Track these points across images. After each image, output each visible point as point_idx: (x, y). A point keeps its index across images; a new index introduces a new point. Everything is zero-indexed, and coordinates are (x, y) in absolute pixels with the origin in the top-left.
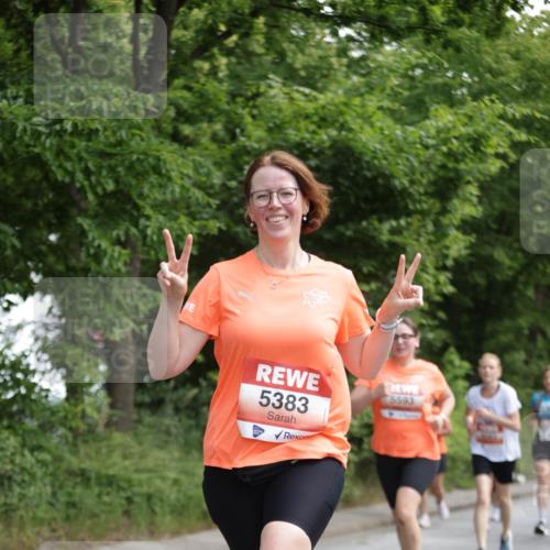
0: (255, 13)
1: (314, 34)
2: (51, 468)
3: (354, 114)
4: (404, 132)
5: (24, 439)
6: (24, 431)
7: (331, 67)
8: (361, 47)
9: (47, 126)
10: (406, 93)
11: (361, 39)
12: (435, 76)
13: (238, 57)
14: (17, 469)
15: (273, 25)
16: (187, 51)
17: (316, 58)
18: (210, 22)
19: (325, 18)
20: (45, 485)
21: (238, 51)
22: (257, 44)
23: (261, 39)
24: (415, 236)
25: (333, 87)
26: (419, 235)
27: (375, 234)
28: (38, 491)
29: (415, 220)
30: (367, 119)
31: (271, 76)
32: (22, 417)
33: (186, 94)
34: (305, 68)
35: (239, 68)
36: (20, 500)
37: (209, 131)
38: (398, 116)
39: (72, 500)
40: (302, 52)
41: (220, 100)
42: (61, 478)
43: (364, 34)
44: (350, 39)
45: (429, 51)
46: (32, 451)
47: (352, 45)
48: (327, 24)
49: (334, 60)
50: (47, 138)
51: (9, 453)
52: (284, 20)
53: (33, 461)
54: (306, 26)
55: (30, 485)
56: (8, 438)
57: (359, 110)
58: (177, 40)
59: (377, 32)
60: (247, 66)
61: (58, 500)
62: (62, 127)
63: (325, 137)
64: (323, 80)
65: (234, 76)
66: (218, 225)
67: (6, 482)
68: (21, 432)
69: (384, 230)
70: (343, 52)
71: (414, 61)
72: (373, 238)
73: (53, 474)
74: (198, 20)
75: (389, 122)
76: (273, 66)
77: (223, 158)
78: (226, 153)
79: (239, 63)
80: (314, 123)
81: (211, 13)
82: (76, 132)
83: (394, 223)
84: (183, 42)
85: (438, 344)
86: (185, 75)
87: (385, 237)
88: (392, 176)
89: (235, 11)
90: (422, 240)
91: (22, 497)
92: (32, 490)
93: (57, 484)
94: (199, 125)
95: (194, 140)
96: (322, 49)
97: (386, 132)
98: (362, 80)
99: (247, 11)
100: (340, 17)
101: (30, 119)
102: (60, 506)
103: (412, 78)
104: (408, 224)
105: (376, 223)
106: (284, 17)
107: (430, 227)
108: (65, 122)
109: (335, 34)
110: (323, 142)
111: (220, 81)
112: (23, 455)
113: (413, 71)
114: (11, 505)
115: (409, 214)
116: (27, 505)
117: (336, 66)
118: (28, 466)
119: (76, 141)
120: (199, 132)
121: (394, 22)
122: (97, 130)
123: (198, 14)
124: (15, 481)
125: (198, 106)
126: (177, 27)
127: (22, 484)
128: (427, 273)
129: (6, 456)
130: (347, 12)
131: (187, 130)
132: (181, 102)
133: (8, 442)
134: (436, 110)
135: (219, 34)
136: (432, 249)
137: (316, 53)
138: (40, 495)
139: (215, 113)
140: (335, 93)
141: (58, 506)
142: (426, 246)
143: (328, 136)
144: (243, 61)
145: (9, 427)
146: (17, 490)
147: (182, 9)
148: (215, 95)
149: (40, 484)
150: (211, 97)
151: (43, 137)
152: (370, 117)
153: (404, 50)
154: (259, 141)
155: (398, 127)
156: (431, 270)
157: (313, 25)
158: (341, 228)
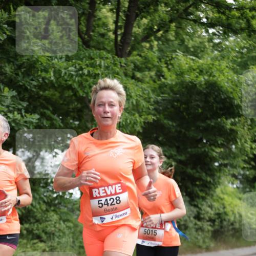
0: (171, 21)
1: (198, 31)
2: (73, 230)
3: (215, 69)
4: (238, 78)
5: (60, 216)
6: (61, 213)
7: (205, 47)
8: (219, 38)
9: (75, 72)
10: (239, 60)
11: (219, 34)
12: (252, 52)
13: (162, 42)
14: (57, 230)
15: (179, 27)
16: (140, 38)
17: (199, 43)
18: (150, 25)
19: (203, 24)
20: (70, 238)
21: (162, 38)
22: (171, 36)
23: (173, 33)
24: (242, 127)
25: (206, 56)
26: (244, 126)
27: (224, 125)
28: (66, 240)
29: (242, 119)
30: (221, 71)
31: (178, 51)
32: (60, 206)
33: (138, 58)
34: (193, 47)
35: (163, 47)
36: (58, 244)
37: (149, 76)
38: (235, 70)
39: (81, 245)
40: (192, 40)
41: (154, 61)
42: (77, 234)
43: (221, 32)
44: (214, 34)
45: (249, 40)
46: (64, 221)
47: (214, 37)
48: (204, 27)
49: (206, 44)
50: (76, 77)
51: (53, 223)
52: (184, 25)
53: (65, 226)
54: (194, 28)
55: (62, 238)
56: (53, 216)
57: (218, 67)
58: (135, 33)
59: (227, 31)
60: (167, 46)
61: (75, 245)
62: (83, 72)
63: (203, 79)
64: (202, 53)
65: (160, 50)
66: (153, 117)
67: (52, 236)
68: (59, 213)
69: (228, 123)
70: (210, 40)
71: (242, 45)
72: (223, 127)
73: (73, 233)
74: (145, 24)
75: (231, 73)
76: (179, 46)
77: (155, 88)
78: (156, 86)
79: (163, 44)
80: (197, 73)
81: (151, 20)
82: (89, 74)
83: (233, 120)
84: (138, 34)
85: (251, 177)
86: (138, 49)
87: (229, 127)
88: (233, 98)
89: (162, 20)
90: (245, 128)
91: (59, 243)
92: (64, 240)
93: (75, 237)
94: (144, 73)
95: (142, 80)
96: (201, 38)
97: (230, 78)
98: (219, 53)
99: (168, 20)
100: (210, 23)
101: (68, 68)
102: (76, 248)
103: (242, 53)
104: (239, 120)
105: (224, 120)
106: (184, 23)
107: (249, 122)
108: (84, 70)
109: (207, 32)
110: (201, 82)
111: (154, 52)
112: (60, 224)
113: (243, 50)
114: (54, 246)
115: (240, 116)
116: (61, 247)
117: (207, 47)
118: (62, 229)
119: (88, 78)
120: (144, 76)
121: (235, 27)
122: (99, 74)
123: (145, 21)
124: (56, 236)
125: (144, 63)
126: (135, 27)
127: (59, 237)
128: (247, 144)
129: (52, 224)
130: (213, 22)
131: (138, 75)
132: (136, 61)
133: (53, 217)
134: (253, 68)
135: (155, 30)
136: (250, 133)
137: (198, 40)
138: (67, 242)
139: (152, 67)
140: (207, 59)
141: (75, 248)
142: (247, 131)
143: (204, 79)
144: (165, 43)
145: (54, 211)
146: (57, 240)
147: (137, 18)
148: (152, 58)
149: (67, 237)
150: (150, 59)
151: (74, 77)
152: (223, 70)
153: (239, 40)
154: (172, 80)
155: (235, 75)
156: (249, 142)
157: (197, 27)
158: (209, 122)
